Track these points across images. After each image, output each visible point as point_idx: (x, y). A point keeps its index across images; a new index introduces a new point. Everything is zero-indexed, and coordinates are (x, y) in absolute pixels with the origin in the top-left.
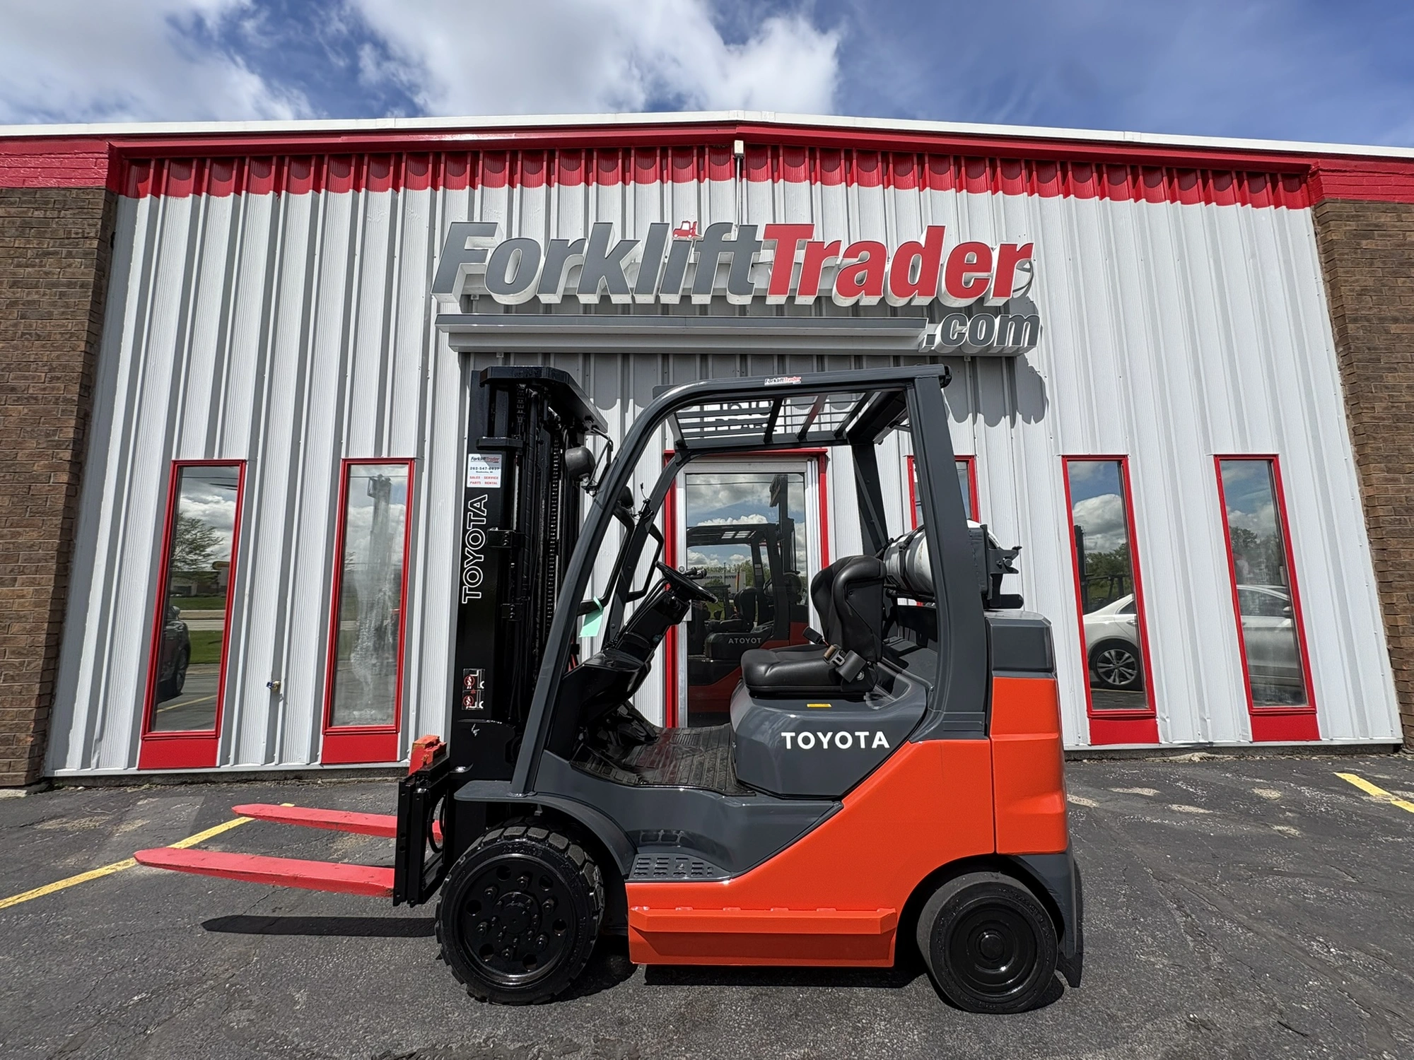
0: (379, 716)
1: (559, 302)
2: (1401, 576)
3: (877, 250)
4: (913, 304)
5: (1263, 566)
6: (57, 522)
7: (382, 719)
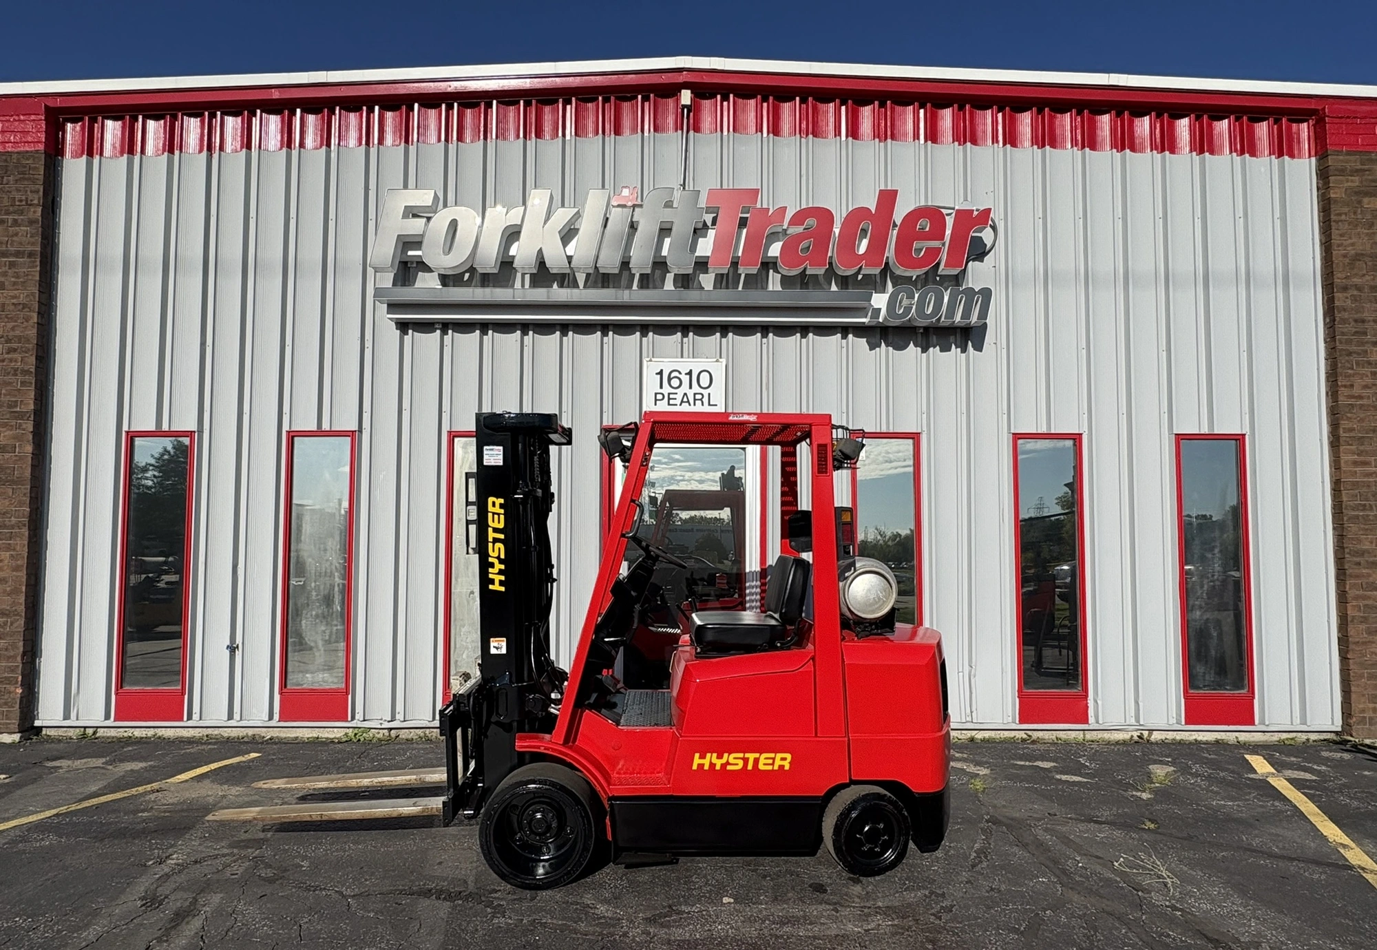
0: (330, 680)
1: (497, 271)
2: (1359, 564)
3: (825, 216)
4: (862, 273)
5: (1216, 551)
6: (25, 491)
7: (333, 682)
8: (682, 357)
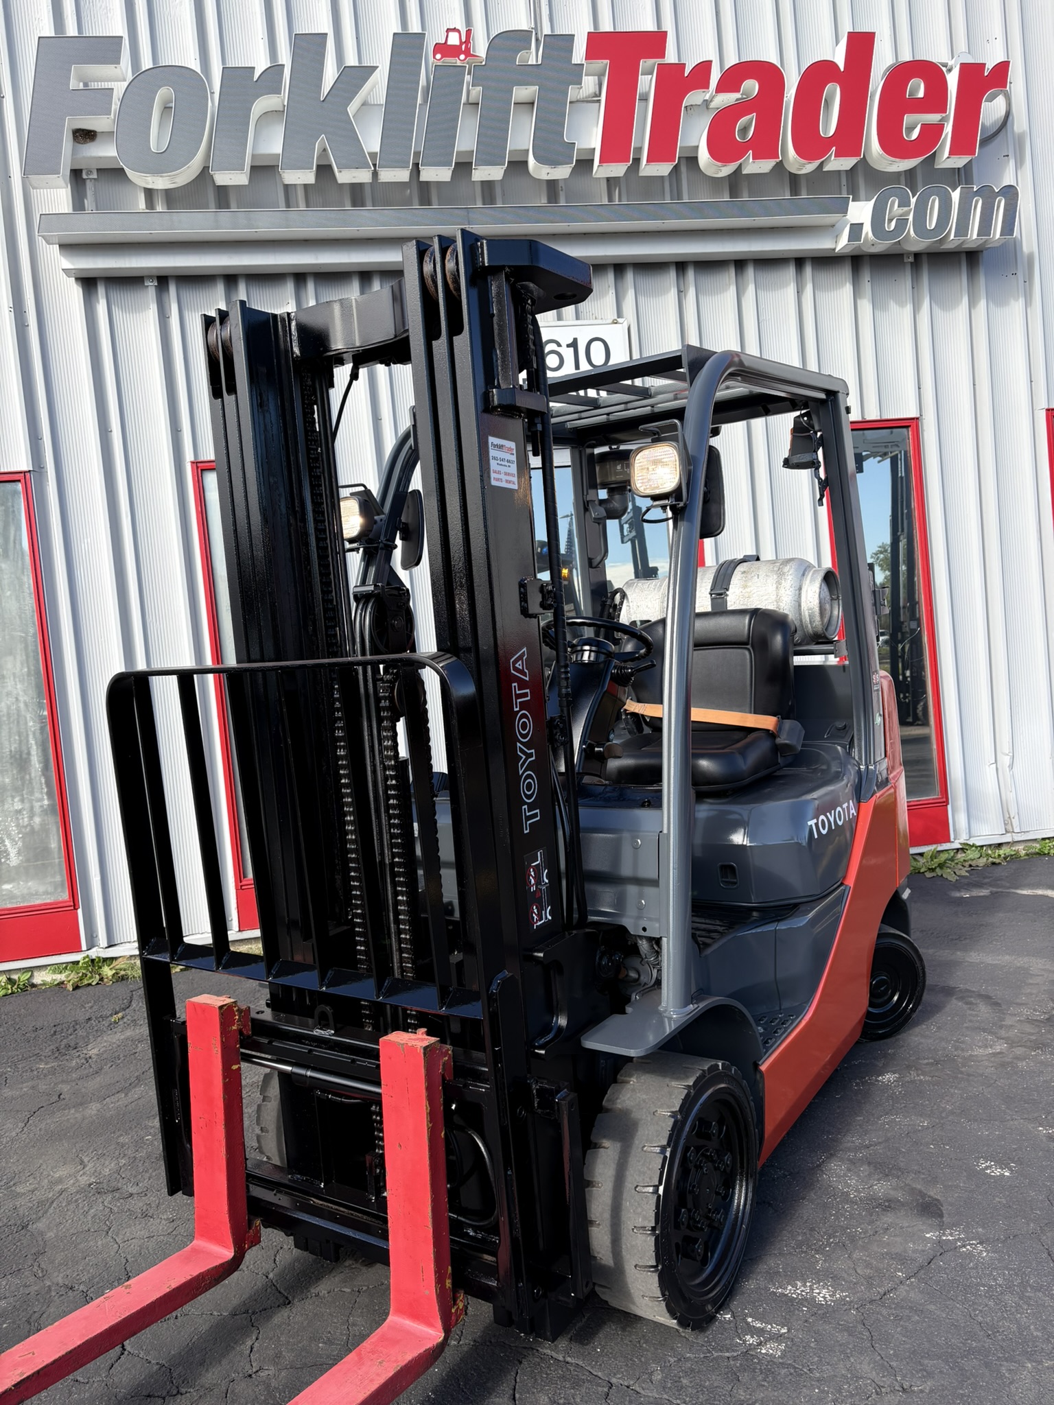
0: (41, 889)
1: (245, 182)
3: (769, 75)
4: (825, 169)
7: (46, 893)
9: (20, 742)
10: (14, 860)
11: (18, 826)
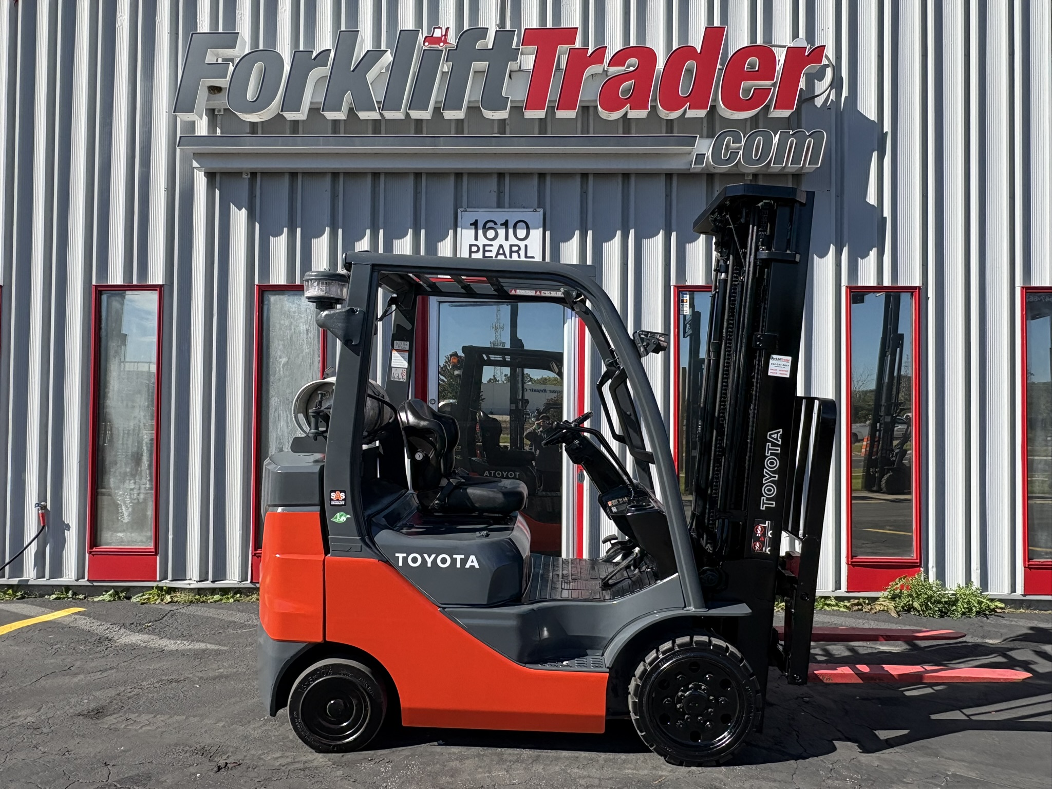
0: (139, 539)
1: (305, 118)
3: (648, 56)
4: (687, 117)
7: (142, 541)
8: (498, 207)
9: (138, 447)
10: (126, 519)
11: (130, 498)
